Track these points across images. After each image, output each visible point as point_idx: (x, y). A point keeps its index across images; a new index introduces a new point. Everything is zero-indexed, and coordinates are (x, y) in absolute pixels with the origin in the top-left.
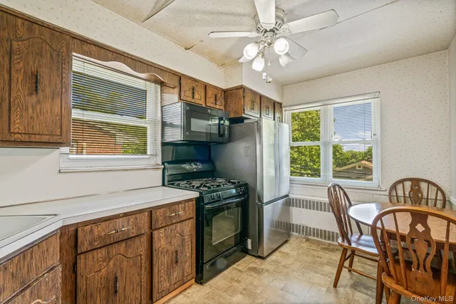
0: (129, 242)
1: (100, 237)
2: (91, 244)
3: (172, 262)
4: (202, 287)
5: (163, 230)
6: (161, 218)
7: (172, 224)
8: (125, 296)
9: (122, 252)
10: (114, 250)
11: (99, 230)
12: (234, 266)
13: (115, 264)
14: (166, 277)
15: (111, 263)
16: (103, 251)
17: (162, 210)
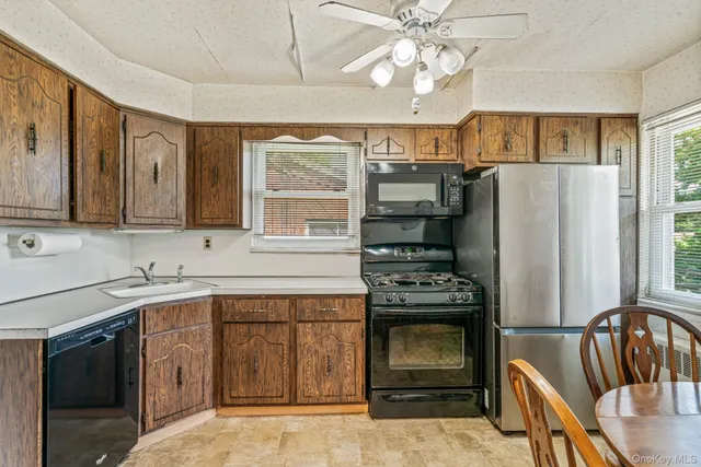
0: (270, 327)
1: (240, 312)
2: (232, 316)
3: (322, 367)
4: (370, 420)
5: (310, 325)
6: (307, 310)
7: (325, 321)
8: (265, 381)
9: (263, 333)
10: (254, 329)
11: (239, 305)
12: (441, 420)
13: (255, 345)
14: (315, 382)
15: (252, 341)
16: (245, 327)
17: (310, 301)
